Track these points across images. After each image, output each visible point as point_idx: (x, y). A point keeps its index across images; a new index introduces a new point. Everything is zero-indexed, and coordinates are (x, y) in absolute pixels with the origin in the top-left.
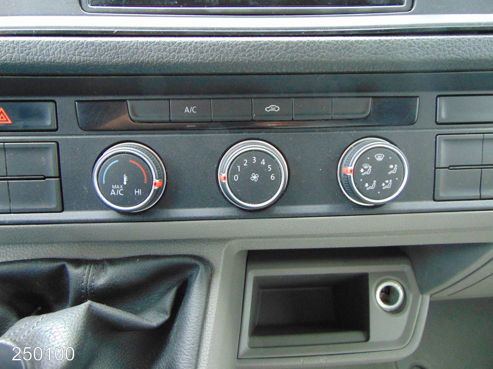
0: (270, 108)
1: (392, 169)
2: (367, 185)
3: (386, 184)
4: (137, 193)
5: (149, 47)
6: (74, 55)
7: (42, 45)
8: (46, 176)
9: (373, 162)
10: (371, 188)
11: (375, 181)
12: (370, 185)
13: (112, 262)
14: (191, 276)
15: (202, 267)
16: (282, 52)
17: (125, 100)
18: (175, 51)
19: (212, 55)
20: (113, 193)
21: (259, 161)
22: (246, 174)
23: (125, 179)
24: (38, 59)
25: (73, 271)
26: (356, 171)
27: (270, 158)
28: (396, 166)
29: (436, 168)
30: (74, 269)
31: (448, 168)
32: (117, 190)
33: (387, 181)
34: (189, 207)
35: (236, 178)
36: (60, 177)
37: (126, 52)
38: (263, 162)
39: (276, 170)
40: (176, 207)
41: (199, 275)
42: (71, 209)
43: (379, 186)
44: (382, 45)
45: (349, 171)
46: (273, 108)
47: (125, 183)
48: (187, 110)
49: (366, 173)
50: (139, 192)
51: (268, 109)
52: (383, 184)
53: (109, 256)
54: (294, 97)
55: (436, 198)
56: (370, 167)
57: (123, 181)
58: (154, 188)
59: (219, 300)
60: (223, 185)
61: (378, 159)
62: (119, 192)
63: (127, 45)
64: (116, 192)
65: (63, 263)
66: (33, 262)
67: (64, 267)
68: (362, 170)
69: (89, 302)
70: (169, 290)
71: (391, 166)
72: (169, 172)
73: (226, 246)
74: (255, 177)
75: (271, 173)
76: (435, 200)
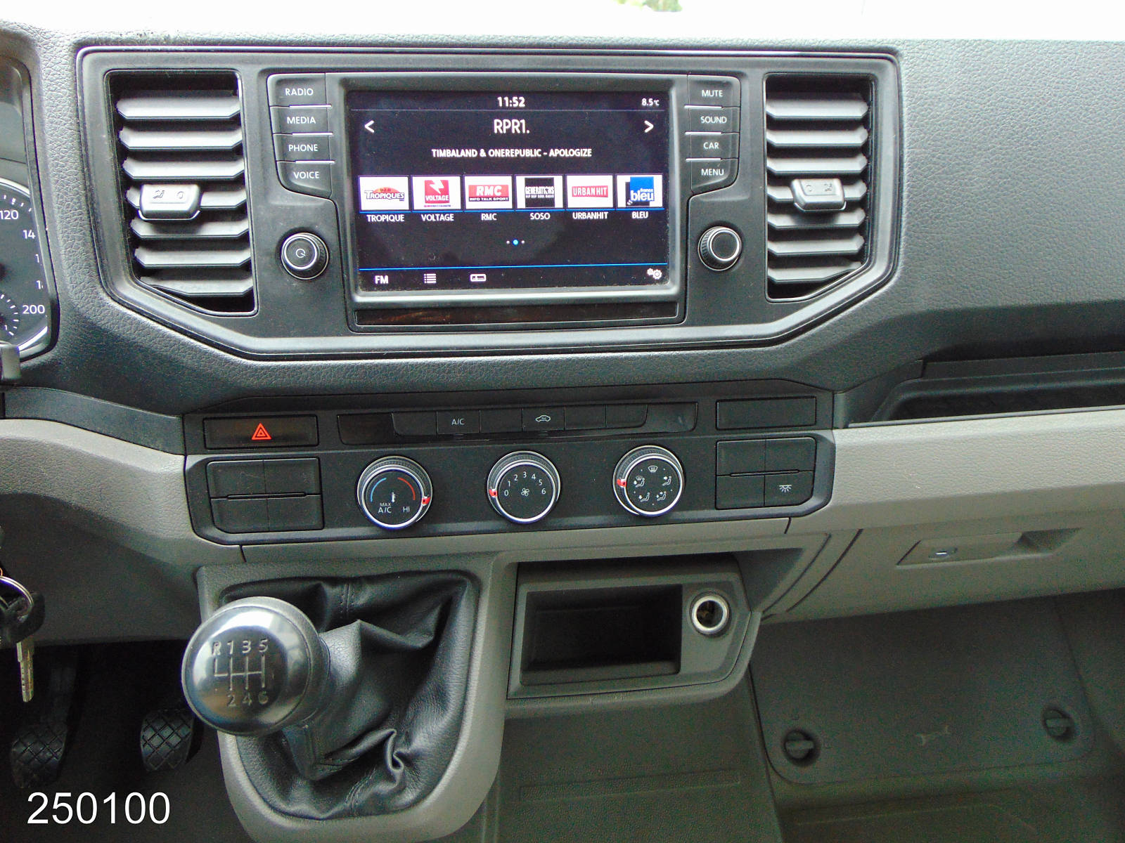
0: (541, 419)
1: (667, 481)
2: (640, 497)
3: (660, 496)
4: (405, 511)
5: (418, 369)
6: (344, 377)
7: (313, 369)
8: (307, 492)
9: (647, 474)
10: (645, 500)
11: (649, 494)
12: (644, 497)
13: (371, 579)
14: (456, 593)
15: (469, 583)
16: (552, 370)
17: (390, 413)
18: (444, 372)
19: (481, 376)
20: (381, 510)
21: (529, 475)
22: (516, 489)
23: (393, 497)
24: (308, 383)
25: (331, 591)
26: (629, 484)
27: (540, 473)
28: (670, 477)
29: (716, 476)
30: (331, 589)
31: (730, 475)
32: (384, 508)
33: (661, 493)
34: (456, 521)
35: (506, 493)
36: (321, 493)
37: (396, 373)
38: (534, 477)
39: (548, 485)
40: (443, 522)
41: (466, 592)
42: (333, 526)
43: (653, 498)
44: (652, 361)
45: (622, 484)
46: (544, 418)
47: (393, 501)
48: (454, 422)
49: (640, 485)
50: (408, 509)
51: (539, 420)
52: (658, 496)
53: (366, 573)
54: (566, 406)
55: (718, 506)
56: (644, 479)
57: (391, 499)
58: (423, 505)
59: (487, 618)
60: (494, 500)
61: (651, 471)
62: (387, 510)
63: (397, 367)
64: (384, 510)
65: (318, 582)
66: (285, 581)
67: (319, 586)
68: (635, 483)
69: (359, 621)
70: (433, 608)
71: (665, 478)
72: (435, 486)
73: (495, 558)
74: (525, 492)
75: (541, 488)
76: (717, 509)
